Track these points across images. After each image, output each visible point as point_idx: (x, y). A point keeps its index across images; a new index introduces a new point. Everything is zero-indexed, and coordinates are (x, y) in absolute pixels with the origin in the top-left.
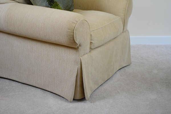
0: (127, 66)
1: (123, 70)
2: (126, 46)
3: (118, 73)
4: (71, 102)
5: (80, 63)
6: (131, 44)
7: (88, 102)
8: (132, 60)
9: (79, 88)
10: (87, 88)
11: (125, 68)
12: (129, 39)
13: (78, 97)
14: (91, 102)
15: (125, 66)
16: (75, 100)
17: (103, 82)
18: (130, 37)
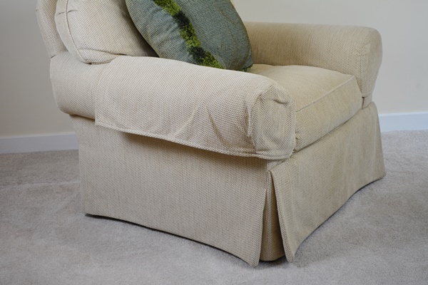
0: (376, 180)
1: (367, 190)
2: (372, 138)
3: (357, 198)
4: (255, 267)
5: (270, 182)
6: (382, 131)
7: (291, 265)
8: (387, 166)
9: (270, 237)
10: (288, 235)
11: (372, 186)
12: (378, 122)
13: (270, 255)
14: (299, 266)
15: (371, 181)
16: (263, 262)
17: (323, 221)
18: (379, 115)
